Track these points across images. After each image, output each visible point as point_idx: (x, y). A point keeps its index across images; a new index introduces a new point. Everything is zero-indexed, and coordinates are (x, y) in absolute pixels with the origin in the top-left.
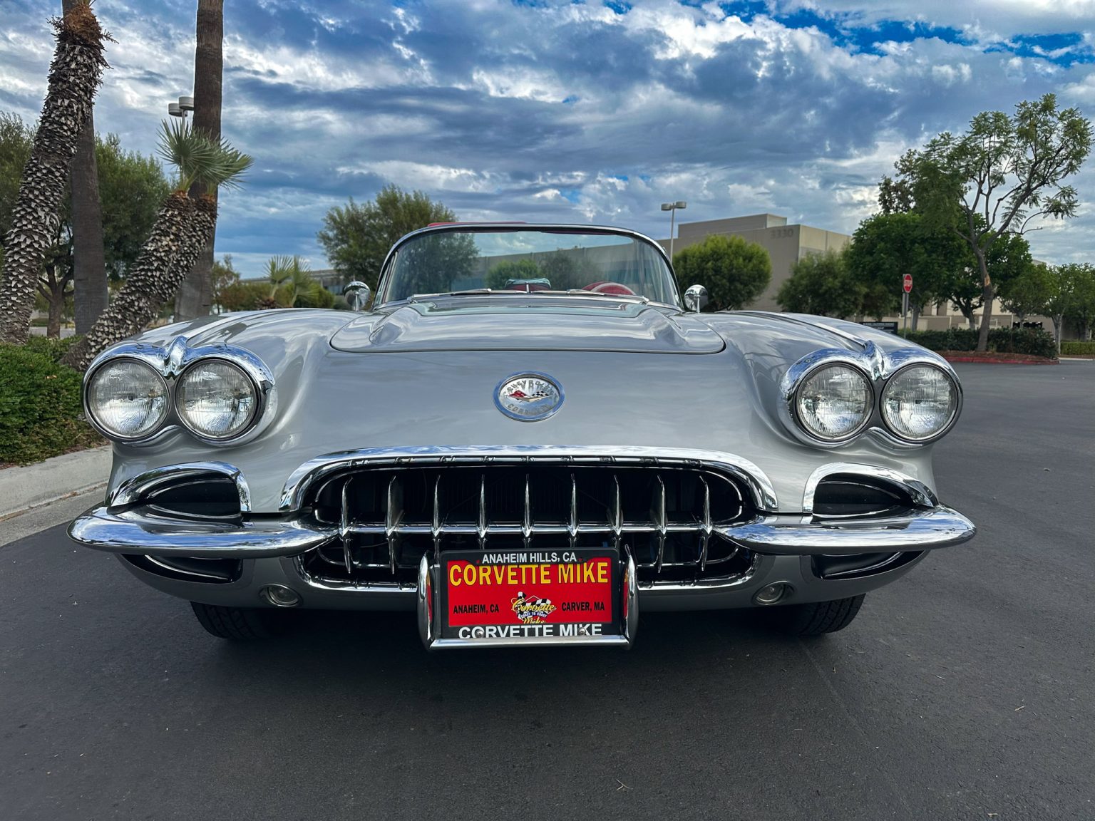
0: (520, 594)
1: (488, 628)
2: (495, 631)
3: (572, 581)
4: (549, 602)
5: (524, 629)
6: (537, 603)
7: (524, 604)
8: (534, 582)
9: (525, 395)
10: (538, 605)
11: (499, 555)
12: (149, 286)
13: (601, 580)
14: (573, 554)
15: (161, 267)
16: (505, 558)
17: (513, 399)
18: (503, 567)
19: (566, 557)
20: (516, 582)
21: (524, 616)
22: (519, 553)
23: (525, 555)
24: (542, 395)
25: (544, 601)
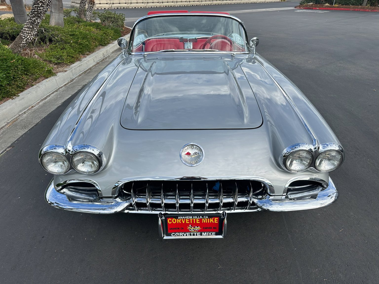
0: (190, 225)
1: (180, 233)
2: (182, 234)
3: (206, 222)
4: (199, 227)
5: (191, 234)
6: (195, 227)
7: (191, 228)
8: (194, 222)
9: (191, 154)
10: (196, 228)
11: (183, 217)
12: (40, 14)
13: (215, 222)
14: (207, 216)
15: (43, 5)
16: (185, 217)
17: (187, 156)
18: (185, 219)
19: (205, 217)
20: (189, 223)
21: (191, 230)
22: (190, 216)
23: (192, 217)
24: (196, 154)
25: (198, 227)
